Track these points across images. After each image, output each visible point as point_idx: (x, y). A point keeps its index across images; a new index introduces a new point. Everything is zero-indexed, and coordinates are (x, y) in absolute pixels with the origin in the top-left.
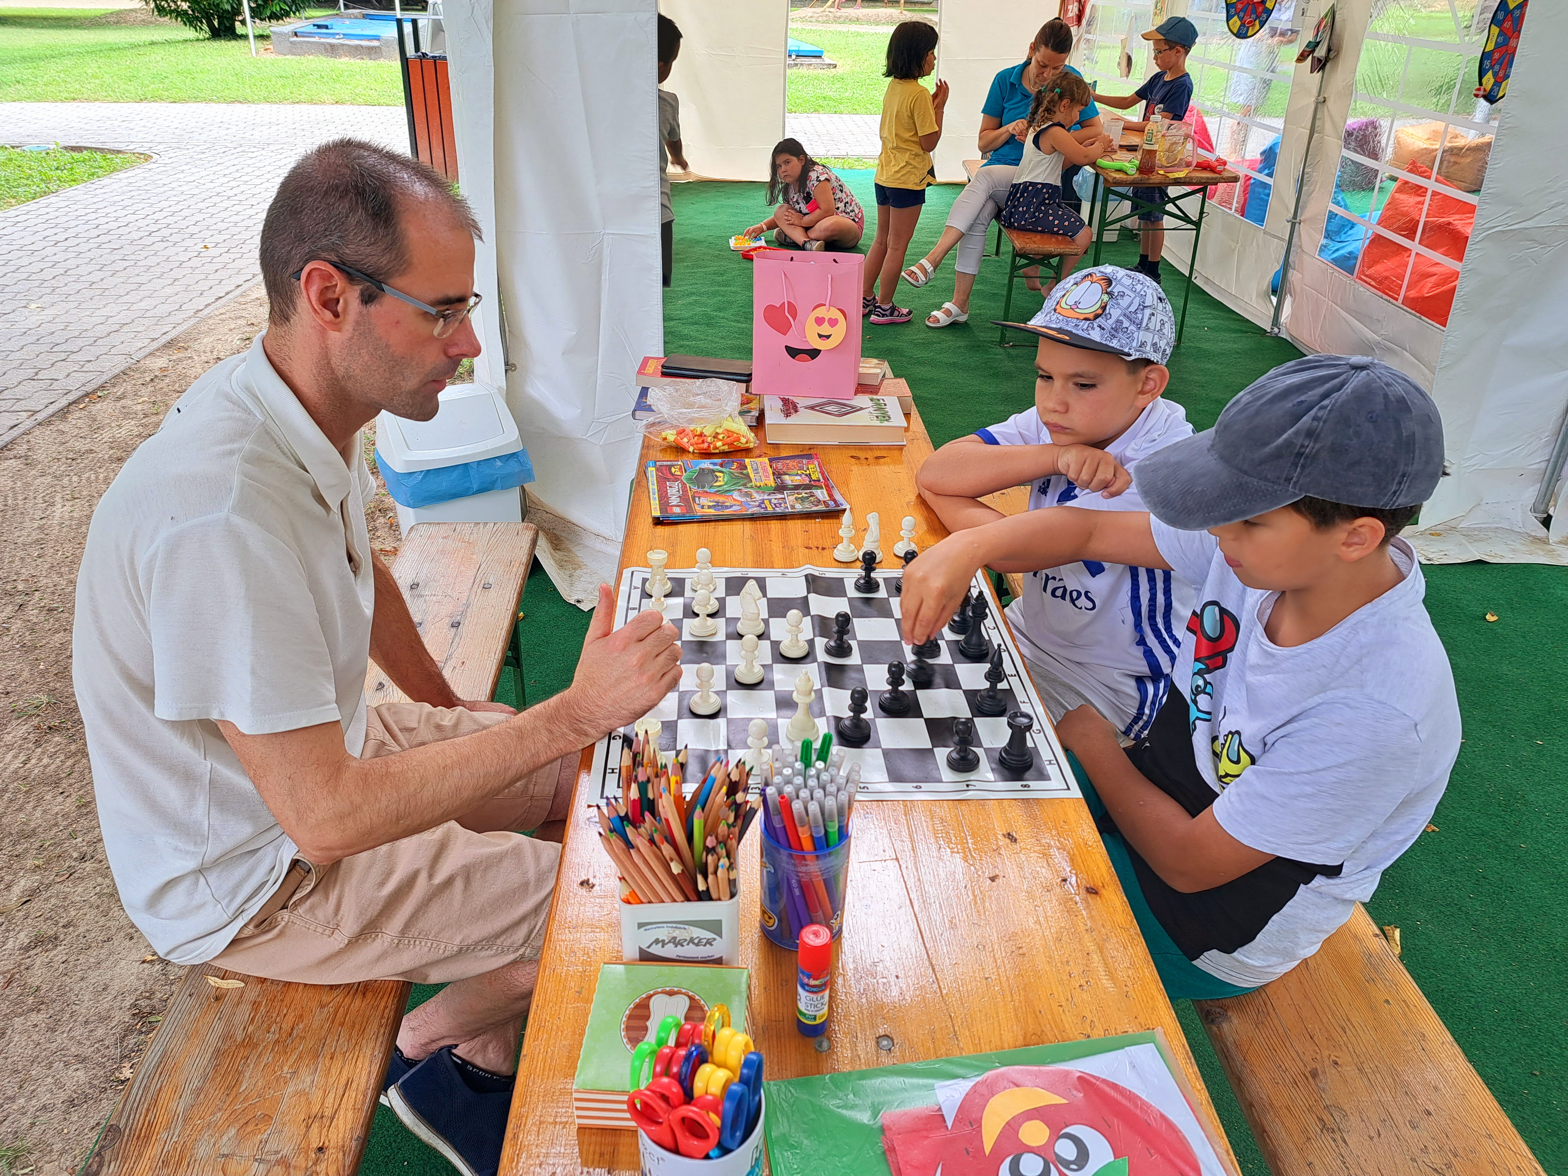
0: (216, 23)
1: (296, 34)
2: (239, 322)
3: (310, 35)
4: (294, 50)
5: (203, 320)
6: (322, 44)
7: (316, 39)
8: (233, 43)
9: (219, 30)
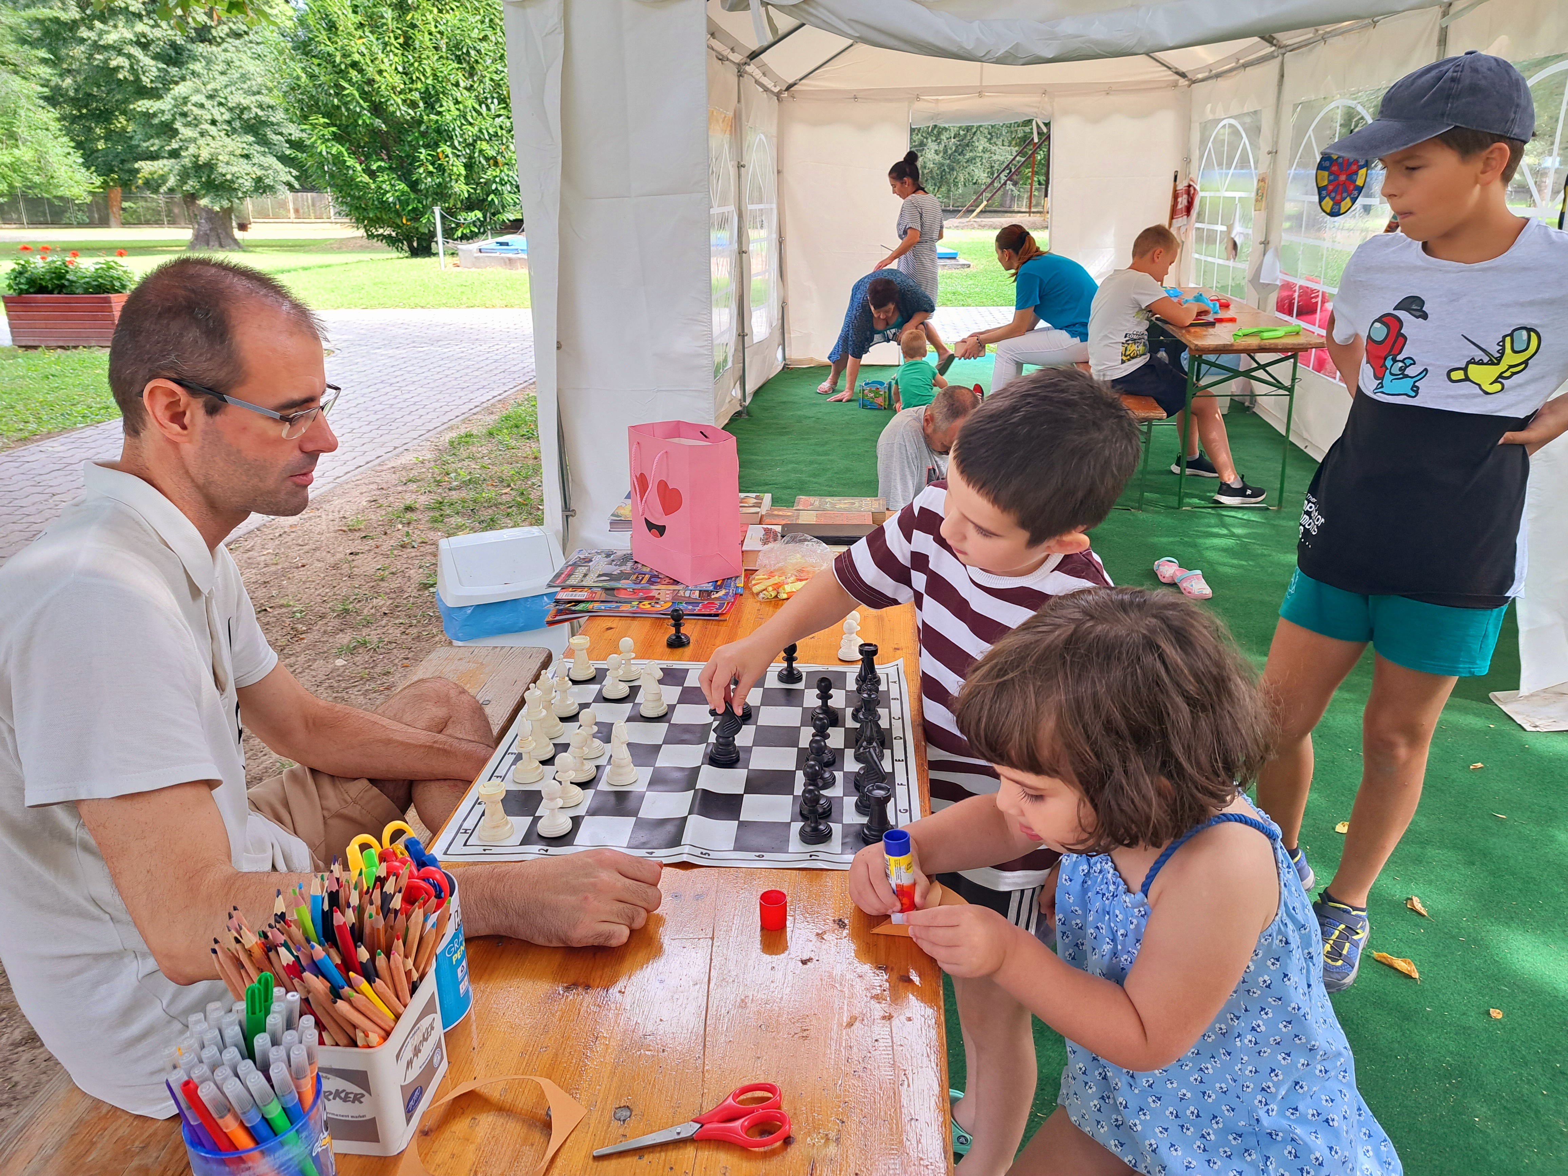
0: (415, 244)
1: (480, 251)
2: (371, 486)
3: (492, 250)
4: (476, 263)
5: (341, 485)
6: (502, 258)
7: (497, 254)
8: (427, 259)
9: (417, 249)
